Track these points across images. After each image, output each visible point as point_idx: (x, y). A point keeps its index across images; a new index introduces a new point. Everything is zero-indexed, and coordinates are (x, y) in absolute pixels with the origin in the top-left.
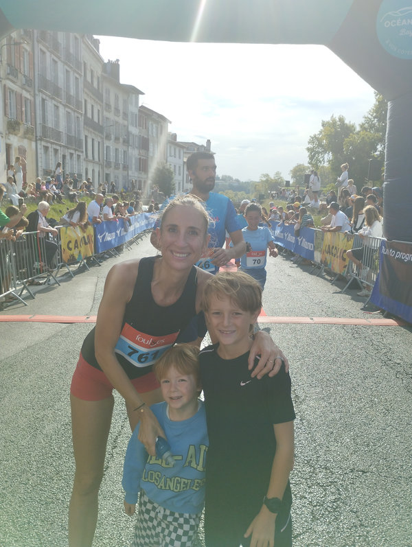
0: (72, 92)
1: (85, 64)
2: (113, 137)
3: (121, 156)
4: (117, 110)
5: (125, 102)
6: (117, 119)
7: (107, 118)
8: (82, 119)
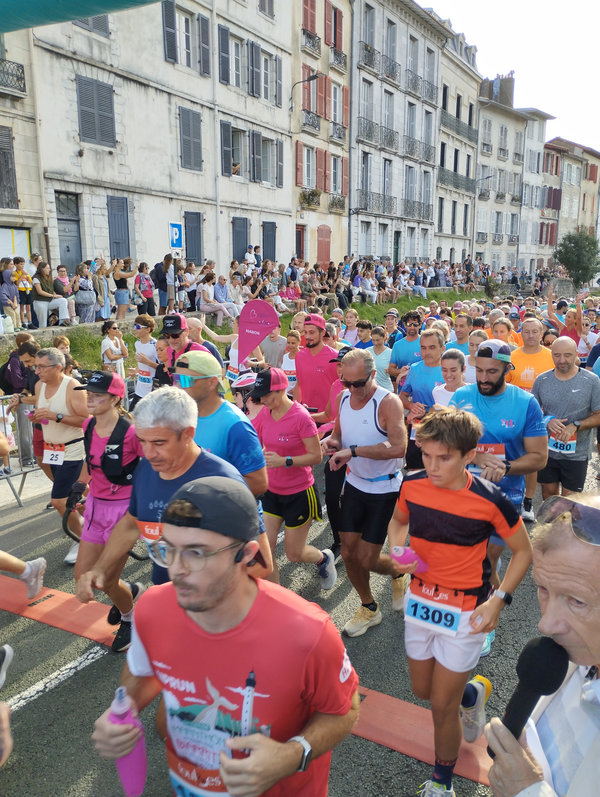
0: (419, 135)
1: (445, 89)
2: (493, 195)
3: (506, 223)
4: (503, 151)
5: (519, 136)
6: (502, 165)
7: (484, 166)
8: (434, 174)
